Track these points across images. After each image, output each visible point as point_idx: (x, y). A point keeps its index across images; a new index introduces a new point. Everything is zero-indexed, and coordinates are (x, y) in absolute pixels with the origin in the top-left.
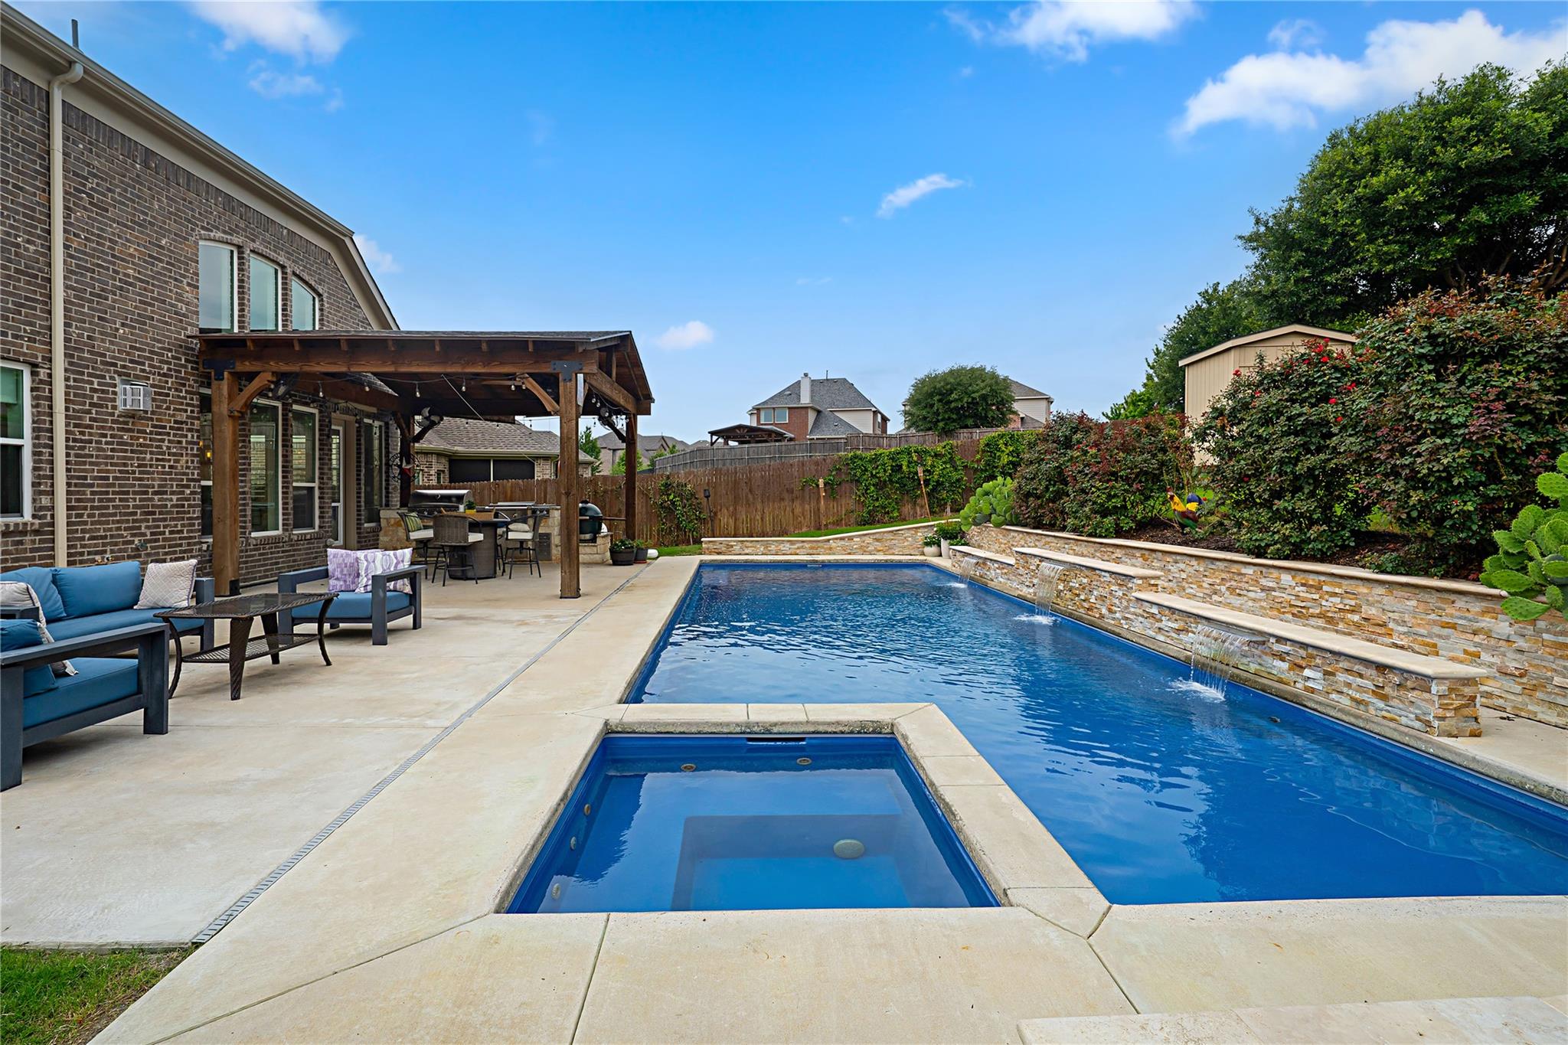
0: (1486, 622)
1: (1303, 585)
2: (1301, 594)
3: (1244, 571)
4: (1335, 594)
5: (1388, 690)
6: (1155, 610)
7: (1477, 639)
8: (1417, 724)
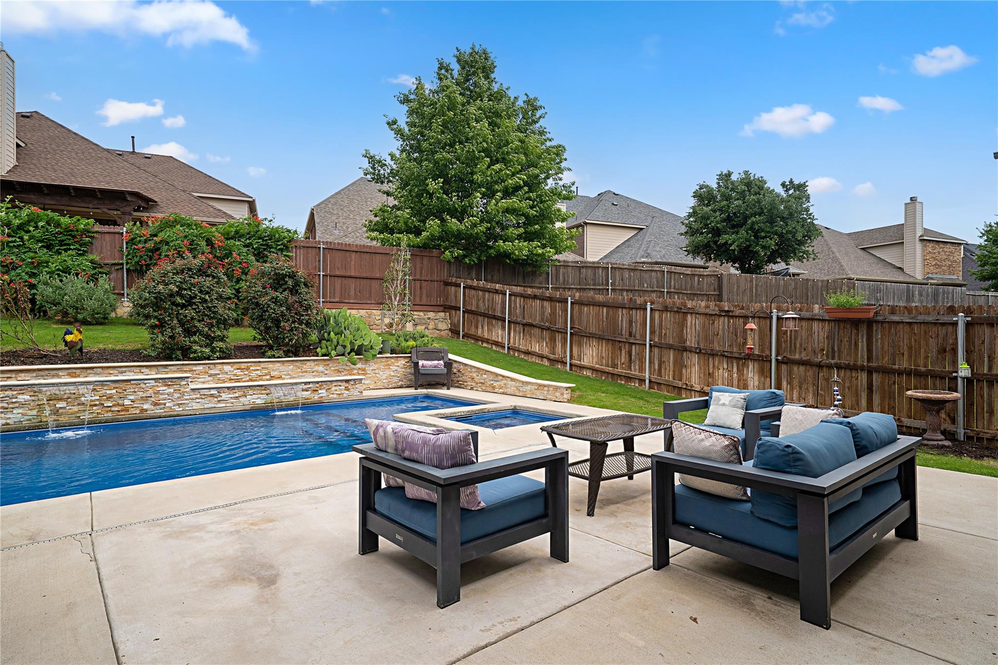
0: (316, 368)
1: (238, 369)
2: (238, 373)
3: (194, 368)
4: (258, 370)
5: (349, 387)
6: (213, 392)
7: (313, 374)
8: (359, 394)
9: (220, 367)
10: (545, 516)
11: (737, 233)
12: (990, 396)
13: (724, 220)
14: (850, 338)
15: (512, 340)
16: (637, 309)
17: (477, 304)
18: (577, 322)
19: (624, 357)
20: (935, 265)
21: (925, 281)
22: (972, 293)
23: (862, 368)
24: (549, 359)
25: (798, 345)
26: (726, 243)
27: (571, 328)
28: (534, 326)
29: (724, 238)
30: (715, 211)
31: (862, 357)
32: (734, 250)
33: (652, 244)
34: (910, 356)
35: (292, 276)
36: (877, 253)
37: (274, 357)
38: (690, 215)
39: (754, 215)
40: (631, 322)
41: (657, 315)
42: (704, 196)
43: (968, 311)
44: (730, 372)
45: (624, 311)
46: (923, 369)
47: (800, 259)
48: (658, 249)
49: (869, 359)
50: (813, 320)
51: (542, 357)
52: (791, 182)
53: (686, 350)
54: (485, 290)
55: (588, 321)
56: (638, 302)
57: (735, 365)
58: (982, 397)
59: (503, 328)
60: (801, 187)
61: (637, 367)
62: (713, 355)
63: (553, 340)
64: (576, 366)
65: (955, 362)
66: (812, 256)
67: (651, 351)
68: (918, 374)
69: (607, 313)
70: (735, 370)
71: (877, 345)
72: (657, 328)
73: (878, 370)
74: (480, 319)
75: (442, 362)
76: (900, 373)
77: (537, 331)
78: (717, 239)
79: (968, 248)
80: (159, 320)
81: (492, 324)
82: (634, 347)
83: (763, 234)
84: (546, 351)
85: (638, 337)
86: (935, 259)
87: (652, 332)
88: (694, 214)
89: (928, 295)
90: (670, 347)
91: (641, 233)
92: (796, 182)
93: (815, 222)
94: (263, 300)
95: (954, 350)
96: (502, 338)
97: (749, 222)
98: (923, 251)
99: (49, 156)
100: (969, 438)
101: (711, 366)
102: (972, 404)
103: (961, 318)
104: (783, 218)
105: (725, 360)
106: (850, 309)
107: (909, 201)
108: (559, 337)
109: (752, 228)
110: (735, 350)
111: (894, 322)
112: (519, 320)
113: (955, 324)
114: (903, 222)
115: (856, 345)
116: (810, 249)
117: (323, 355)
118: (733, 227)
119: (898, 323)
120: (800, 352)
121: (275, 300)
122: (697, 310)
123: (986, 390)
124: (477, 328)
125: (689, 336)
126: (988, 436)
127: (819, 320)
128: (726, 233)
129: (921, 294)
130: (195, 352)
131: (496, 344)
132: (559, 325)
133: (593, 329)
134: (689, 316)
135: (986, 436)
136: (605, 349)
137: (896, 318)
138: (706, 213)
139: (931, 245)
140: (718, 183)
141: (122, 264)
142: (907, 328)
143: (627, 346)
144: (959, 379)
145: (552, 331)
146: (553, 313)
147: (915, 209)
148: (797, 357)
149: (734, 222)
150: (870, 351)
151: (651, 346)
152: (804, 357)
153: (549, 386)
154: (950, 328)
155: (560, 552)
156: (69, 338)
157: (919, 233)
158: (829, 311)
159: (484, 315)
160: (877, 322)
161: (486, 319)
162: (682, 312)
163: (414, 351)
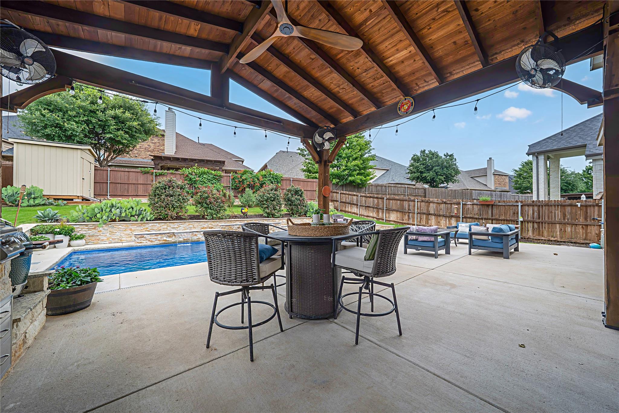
9: (282, 220)
10: (445, 245)
11: (429, 173)
12: (528, 226)
13: (424, 168)
14: (486, 210)
15: (361, 212)
16: (411, 201)
17: (346, 200)
18: (388, 206)
19: (406, 217)
20: (499, 183)
21: (495, 190)
22: (513, 194)
23: (490, 219)
24: (377, 218)
25: (469, 212)
26: (425, 177)
27: (386, 208)
28: (370, 207)
29: (424, 175)
30: (420, 165)
31: (490, 216)
32: (428, 179)
33: (394, 176)
34: (504, 215)
35: (301, 191)
36: (477, 179)
37: (296, 217)
38: (410, 166)
39: (436, 166)
40: (409, 206)
41: (419, 203)
42: (415, 159)
43: (522, 202)
44: (446, 221)
45: (407, 202)
46: (509, 219)
47: (453, 183)
48: (397, 178)
49: (492, 216)
50: (474, 204)
51: (374, 218)
52: (447, 154)
53: (430, 215)
54: (349, 195)
55: (392, 205)
56: (412, 199)
57: (448, 219)
58: (526, 226)
59: (357, 208)
60: (451, 156)
61: (412, 220)
62: (440, 216)
63: (378, 212)
64: (387, 220)
65: (518, 217)
66: (457, 182)
67: (417, 215)
68: (507, 220)
69: (400, 203)
70: (448, 220)
71: (494, 212)
72: (419, 207)
73: (495, 219)
74: (347, 205)
75: (342, 219)
76: (502, 220)
77: (371, 209)
78: (422, 175)
79: (510, 177)
80: (267, 205)
81: (352, 207)
82: (410, 214)
83: (439, 174)
84: (375, 215)
85: (412, 210)
86: (499, 181)
87: (418, 209)
88: (412, 165)
89: (498, 196)
90: (424, 214)
91: (388, 171)
92: (449, 154)
93: (459, 169)
94: (293, 199)
95: (518, 213)
96: (357, 211)
97: (434, 169)
98: (494, 178)
99: (184, 147)
100: (522, 238)
101: (439, 219)
102: (523, 229)
103: (520, 204)
104: (447, 167)
105: (444, 217)
106: (487, 201)
107: (489, 159)
108: (380, 211)
109: (435, 171)
110: (447, 214)
111: (500, 205)
112: (364, 205)
113: (518, 206)
114: (487, 167)
115: (488, 212)
116: (457, 179)
117: (308, 217)
118: (428, 170)
119: (501, 205)
120: (470, 215)
121: (296, 199)
122: (434, 201)
123: (526, 224)
124: (346, 208)
125: (431, 210)
126: (527, 237)
127: (476, 205)
128: (425, 173)
129: (495, 195)
130: (276, 216)
131: (354, 213)
132: (381, 206)
133: (394, 208)
134: (431, 203)
135: (526, 237)
136: (399, 215)
137: (500, 204)
138: (418, 165)
139: (497, 176)
140: (421, 154)
141: (230, 186)
142: (504, 207)
143: (408, 213)
144: (519, 221)
145: (377, 209)
146: (378, 202)
147: (491, 162)
148: (469, 216)
149: (428, 169)
150: (492, 214)
151: (417, 213)
152: (471, 216)
153: (386, 226)
154: (516, 207)
155: (448, 252)
156: (243, 211)
157: (493, 171)
158: (479, 202)
159: (349, 203)
160: (494, 205)
161: (350, 205)
162: (429, 202)
163: (333, 215)
